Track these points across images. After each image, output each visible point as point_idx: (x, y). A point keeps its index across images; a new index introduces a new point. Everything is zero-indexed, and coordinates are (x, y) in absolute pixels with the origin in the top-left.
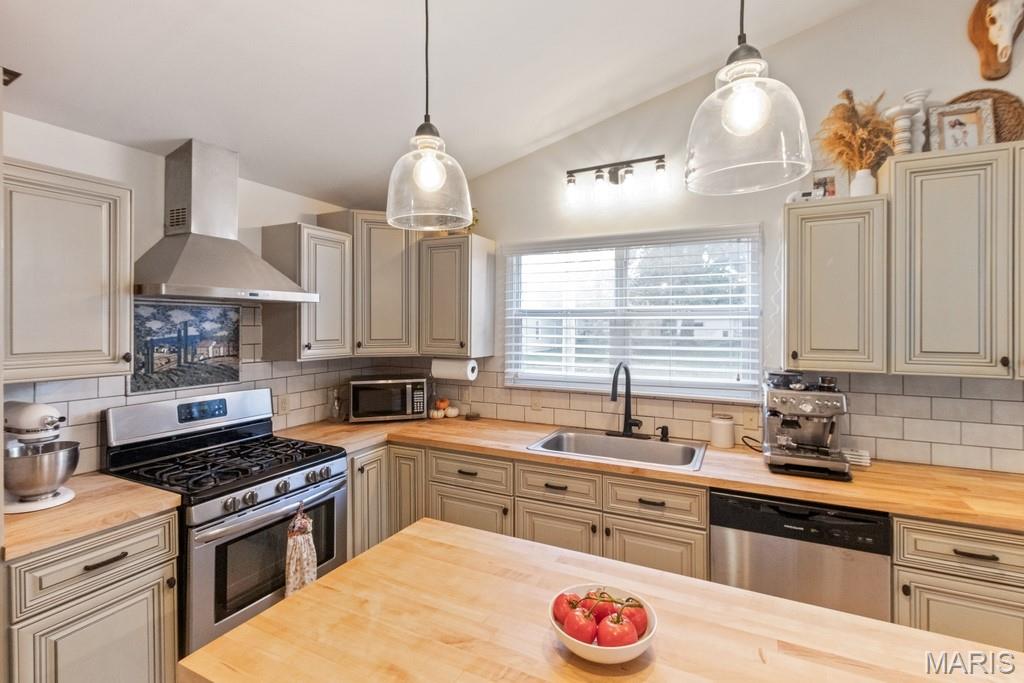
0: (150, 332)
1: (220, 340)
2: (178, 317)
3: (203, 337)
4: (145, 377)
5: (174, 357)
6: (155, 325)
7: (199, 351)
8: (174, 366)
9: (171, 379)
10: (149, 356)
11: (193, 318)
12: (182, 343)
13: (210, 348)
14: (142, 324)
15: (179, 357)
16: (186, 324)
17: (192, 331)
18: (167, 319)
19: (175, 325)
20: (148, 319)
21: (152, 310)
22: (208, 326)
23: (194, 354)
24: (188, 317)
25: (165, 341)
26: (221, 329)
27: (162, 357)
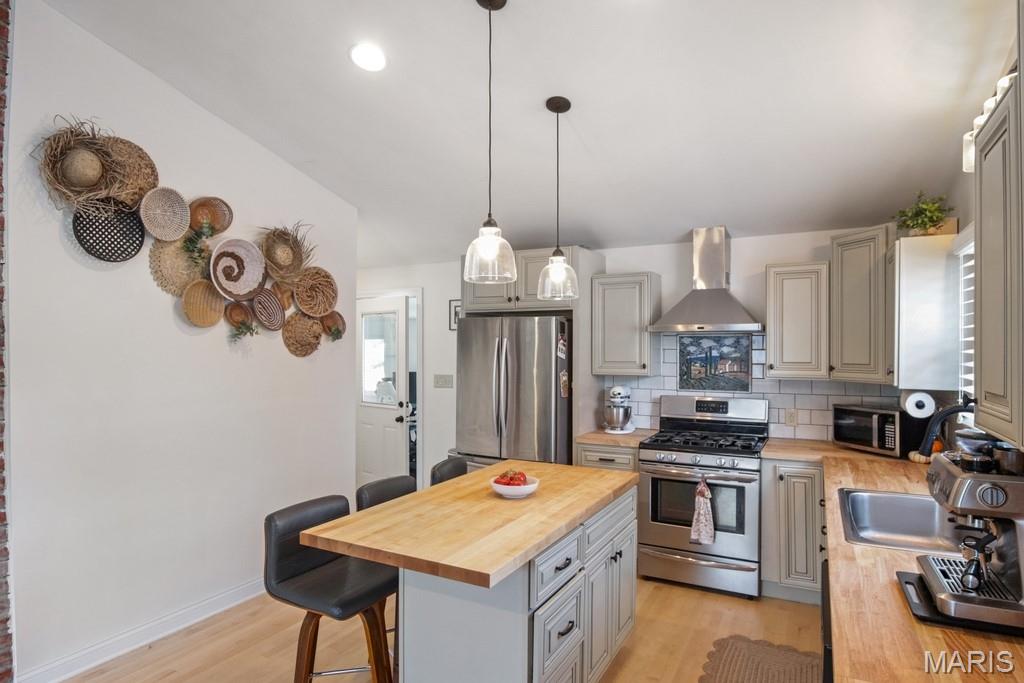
0: (689, 353)
1: (734, 360)
2: (706, 344)
3: (722, 357)
4: (686, 380)
5: (704, 369)
6: (692, 349)
7: (719, 367)
8: (703, 376)
9: (700, 384)
10: (689, 368)
11: (715, 344)
12: (708, 361)
13: (727, 366)
14: (685, 348)
15: (706, 370)
16: (710, 348)
17: (715, 353)
18: (699, 345)
19: (703, 349)
20: (688, 345)
21: (690, 340)
22: (725, 350)
23: (716, 368)
24: (712, 343)
25: (698, 359)
26: (735, 352)
27: (696, 368)
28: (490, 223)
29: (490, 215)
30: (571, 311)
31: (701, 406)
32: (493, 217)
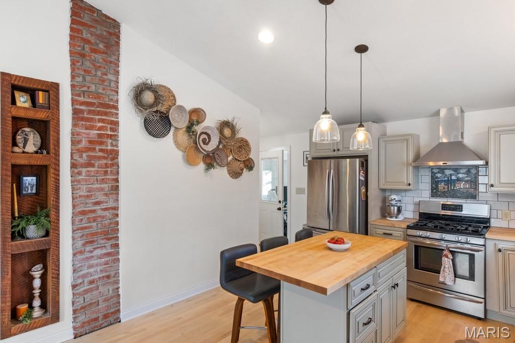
0: (437, 178)
1: (467, 181)
2: (448, 172)
3: (458, 180)
4: (435, 193)
5: (447, 186)
6: (439, 175)
7: (456, 185)
8: (446, 190)
9: (444, 195)
10: (437, 186)
11: (453, 172)
12: (449, 182)
13: (462, 185)
14: (435, 175)
15: (448, 187)
16: (451, 175)
17: (454, 178)
18: (443, 173)
19: (446, 175)
20: (436, 173)
21: (438, 170)
22: (460, 176)
23: (454, 186)
24: (452, 172)
25: (442, 181)
26: (467, 177)
27: (441, 186)
28: (326, 112)
29: (326, 108)
30: (368, 155)
31: (444, 207)
32: (327, 110)
